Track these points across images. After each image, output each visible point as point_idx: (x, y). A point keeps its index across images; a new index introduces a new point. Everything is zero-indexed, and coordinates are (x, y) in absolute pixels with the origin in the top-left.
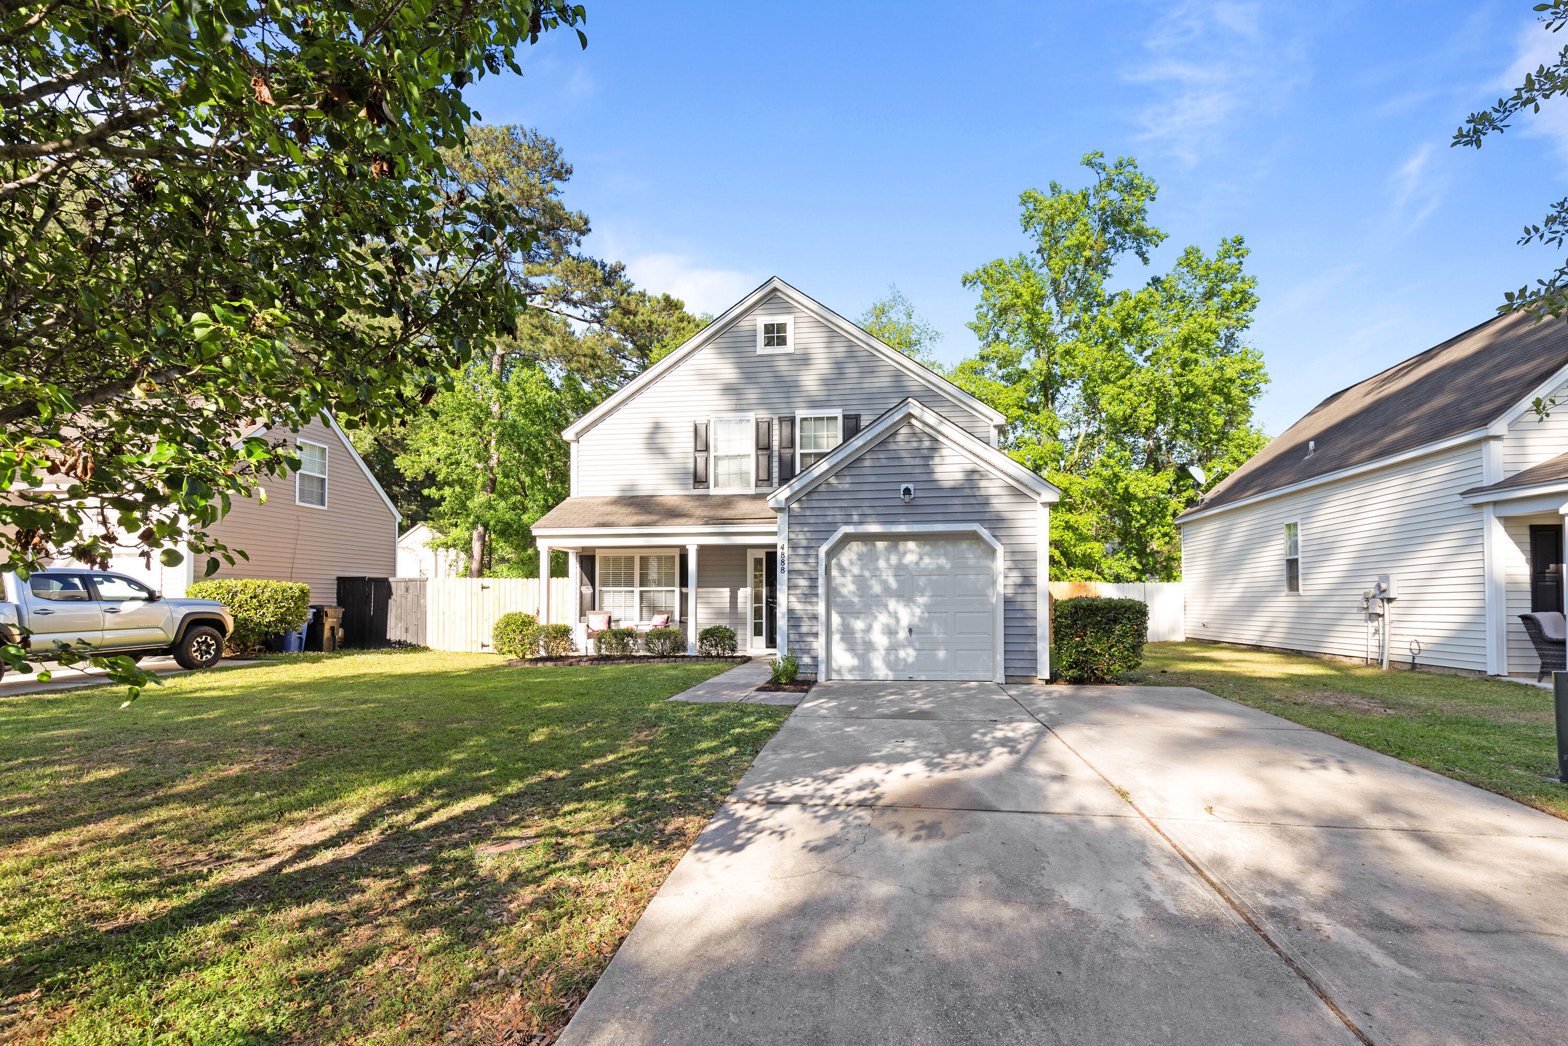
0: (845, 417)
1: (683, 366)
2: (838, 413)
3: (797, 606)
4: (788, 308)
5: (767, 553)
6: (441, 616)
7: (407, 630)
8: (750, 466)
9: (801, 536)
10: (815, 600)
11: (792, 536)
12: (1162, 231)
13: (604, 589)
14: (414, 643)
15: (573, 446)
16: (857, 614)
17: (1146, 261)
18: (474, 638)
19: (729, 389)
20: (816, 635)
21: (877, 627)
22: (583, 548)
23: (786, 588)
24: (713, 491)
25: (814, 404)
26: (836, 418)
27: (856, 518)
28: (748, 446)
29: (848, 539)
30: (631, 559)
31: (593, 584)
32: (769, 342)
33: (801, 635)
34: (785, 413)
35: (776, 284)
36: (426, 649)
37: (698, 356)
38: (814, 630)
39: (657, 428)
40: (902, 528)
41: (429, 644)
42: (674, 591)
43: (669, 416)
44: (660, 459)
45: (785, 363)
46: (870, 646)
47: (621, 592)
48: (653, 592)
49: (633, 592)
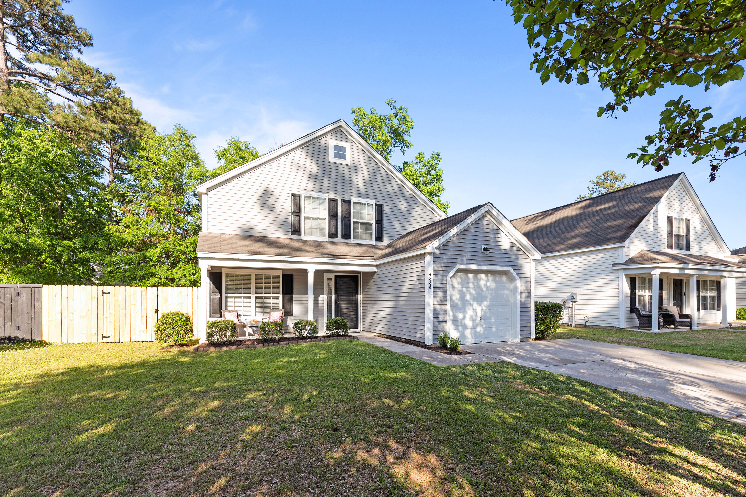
0: (376, 205)
1: (284, 159)
2: (373, 202)
3: (438, 307)
4: (347, 139)
5: (335, 276)
6: (58, 316)
7: (18, 328)
8: (326, 225)
9: (440, 269)
10: (445, 303)
11: (436, 268)
13: (229, 295)
15: (204, 197)
16: (460, 311)
18: (94, 331)
19: (313, 178)
20: (445, 322)
21: (467, 317)
22: (212, 267)
23: (432, 296)
24: (303, 237)
25: (360, 195)
26: (372, 204)
27: (465, 261)
28: (325, 214)
29: (459, 271)
30: (250, 276)
31: (221, 292)
32: (336, 156)
33: (440, 322)
34: (346, 198)
35: (341, 123)
36: (42, 344)
37: (293, 154)
38: (445, 319)
39: (266, 193)
41: (45, 340)
42: (278, 297)
43: (274, 188)
44: (269, 214)
45: (344, 170)
46: (465, 327)
47: (241, 297)
48: (264, 297)
49: (250, 297)
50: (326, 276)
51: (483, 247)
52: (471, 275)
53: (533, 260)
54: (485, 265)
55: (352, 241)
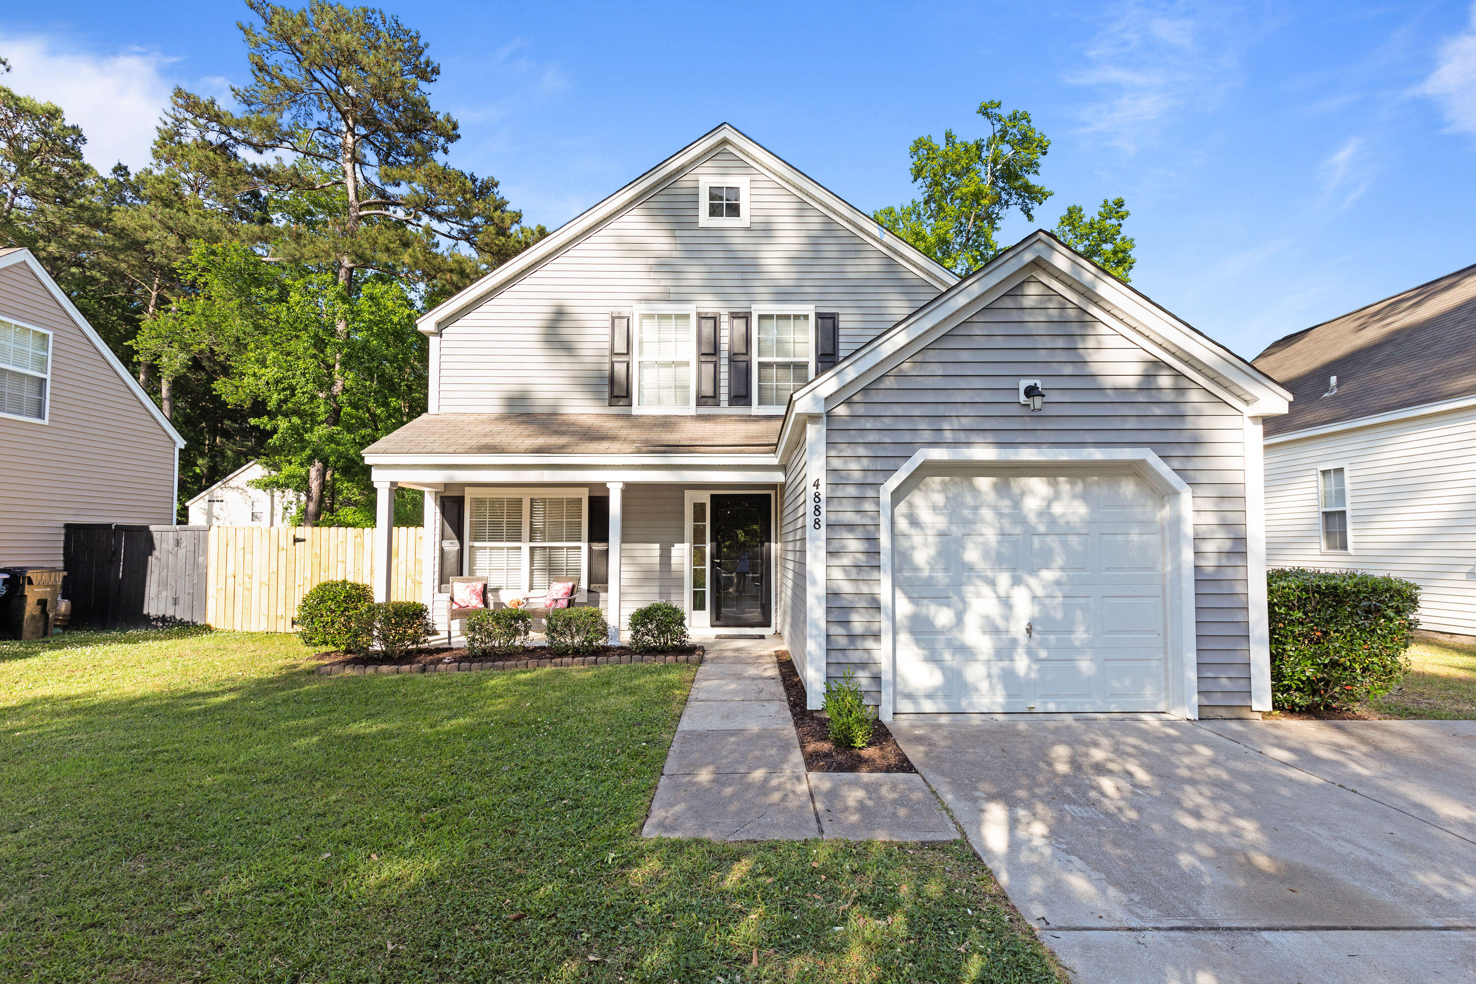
0: (819, 316)
1: (595, 239)
2: (809, 309)
3: (846, 587)
4: (743, 165)
5: (712, 496)
6: (230, 580)
7: (175, 601)
8: (690, 376)
9: (854, 465)
10: (875, 575)
11: (837, 463)
12: (1047, 189)
13: (477, 544)
14: (187, 618)
15: (434, 341)
16: (942, 599)
17: (1030, 218)
18: (281, 611)
19: (664, 266)
20: (877, 636)
21: (972, 621)
22: (446, 485)
23: (823, 553)
24: (636, 410)
25: (776, 296)
26: (806, 317)
27: (948, 436)
28: (688, 351)
29: (928, 469)
30: (519, 501)
31: (460, 538)
32: (715, 211)
33: (852, 637)
34: (739, 307)
35: (727, 133)
36: (207, 629)
37: (615, 225)
38: (875, 627)
40: (1027, 455)
41: (210, 620)
42: (579, 548)
43: (576, 304)
44: (565, 363)
45: (738, 241)
46: (966, 652)
47: (502, 548)
48: (551, 548)
49: (520, 548)
50: (691, 498)
51: (1024, 384)
52: (984, 483)
53: (1254, 418)
54: (1037, 444)
55: (756, 409)
